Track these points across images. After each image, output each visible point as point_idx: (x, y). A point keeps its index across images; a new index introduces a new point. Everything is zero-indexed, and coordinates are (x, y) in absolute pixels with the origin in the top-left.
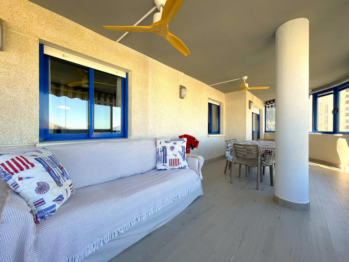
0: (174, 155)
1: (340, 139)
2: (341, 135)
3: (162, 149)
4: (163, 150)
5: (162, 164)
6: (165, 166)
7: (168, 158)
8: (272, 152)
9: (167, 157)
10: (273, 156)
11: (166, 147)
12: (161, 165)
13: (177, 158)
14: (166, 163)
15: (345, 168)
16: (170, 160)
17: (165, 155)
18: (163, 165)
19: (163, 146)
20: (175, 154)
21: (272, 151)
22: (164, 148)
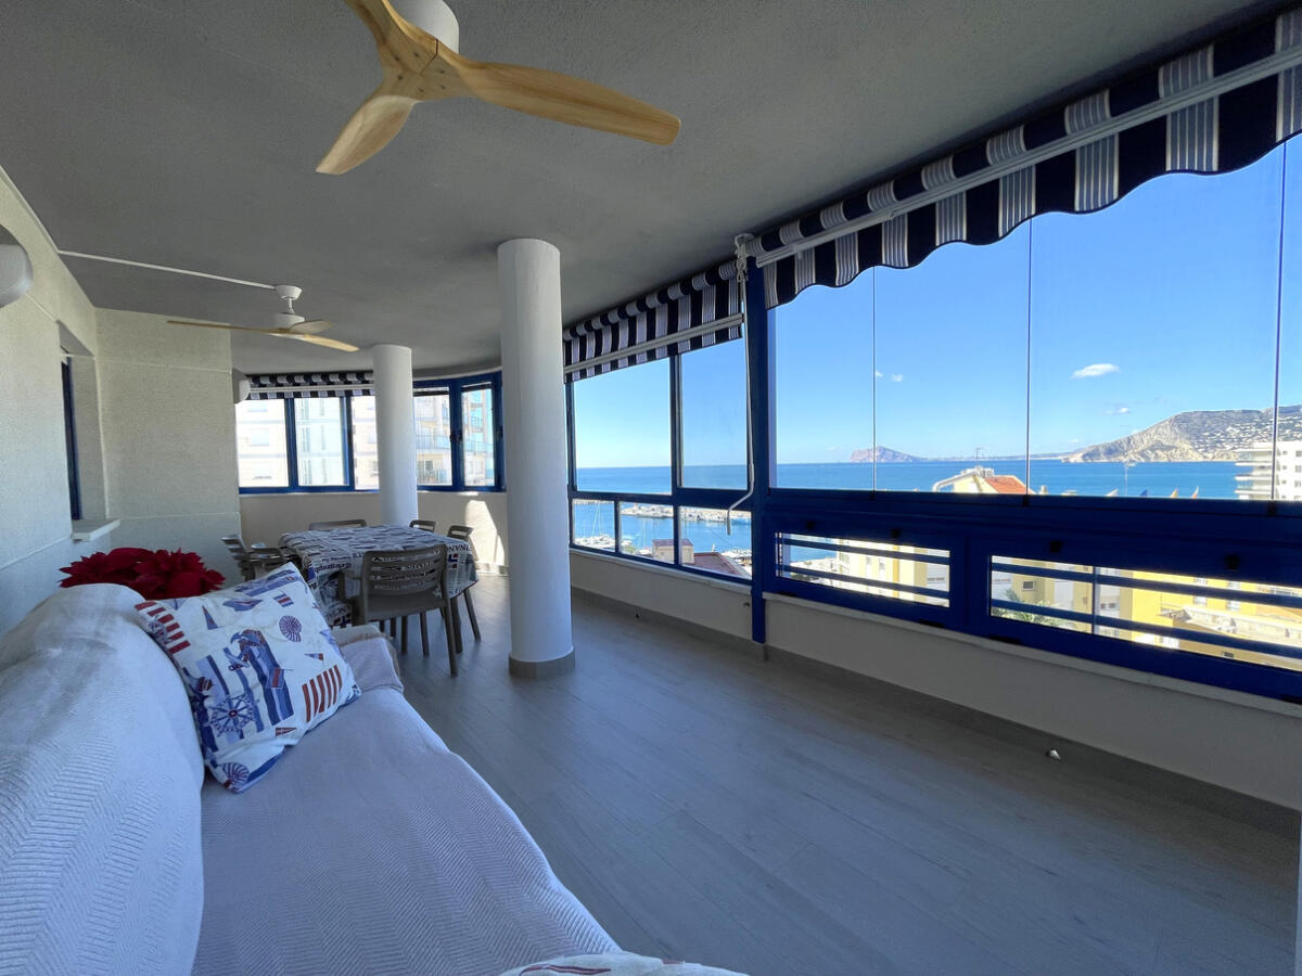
0: (312, 656)
1: (472, 502)
2: (475, 493)
3: (236, 649)
4: (248, 656)
5: (270, 729)
6: (287, 730)
7: (295, 683)
8: (458, 559)
9: (287, 677)
10: (461, 569)
11: (259, 633)
12: (270, 739)
13: (327, 665)
14: (290, 712)
15: (488, 565)
16: (305, 687)
17: (272, 678)
18: (279, 732)
19: (236, 636)
20: (317, 651)
21: (456, 556)
22: (250, 643)
